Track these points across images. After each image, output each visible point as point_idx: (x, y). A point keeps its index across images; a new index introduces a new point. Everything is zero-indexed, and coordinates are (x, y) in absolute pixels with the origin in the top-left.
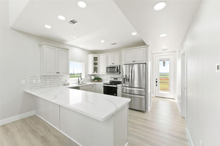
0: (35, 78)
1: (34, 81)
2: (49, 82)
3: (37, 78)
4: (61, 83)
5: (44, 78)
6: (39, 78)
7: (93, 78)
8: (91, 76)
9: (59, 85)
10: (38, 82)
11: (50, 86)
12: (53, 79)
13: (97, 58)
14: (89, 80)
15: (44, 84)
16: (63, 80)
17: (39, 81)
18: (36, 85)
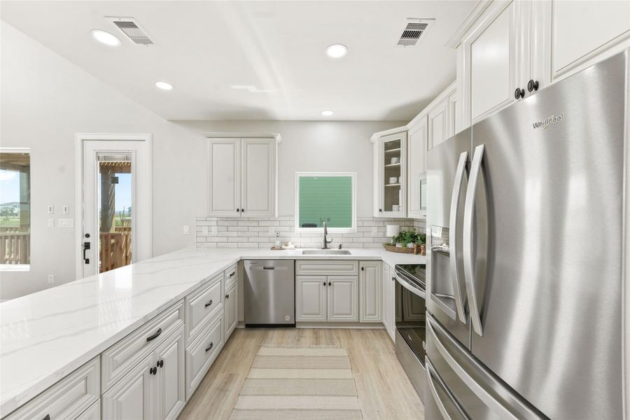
0: (206, 223)
1: (205, 231)
2: (235, 234)
3: (211, 223)
4: (267, 240)
5: (226, 223)
6: (215, 223)
7: (392, 231)
8: (381, 224)
9: (261, 245)
10: (213, 233)
11: (240, 246)
12: (246, 229)
13: (397, 144)
14: (376, 240)
15: (225, 239)
16: (272, 232)
17: (214, 229)
18: (209, 239)
